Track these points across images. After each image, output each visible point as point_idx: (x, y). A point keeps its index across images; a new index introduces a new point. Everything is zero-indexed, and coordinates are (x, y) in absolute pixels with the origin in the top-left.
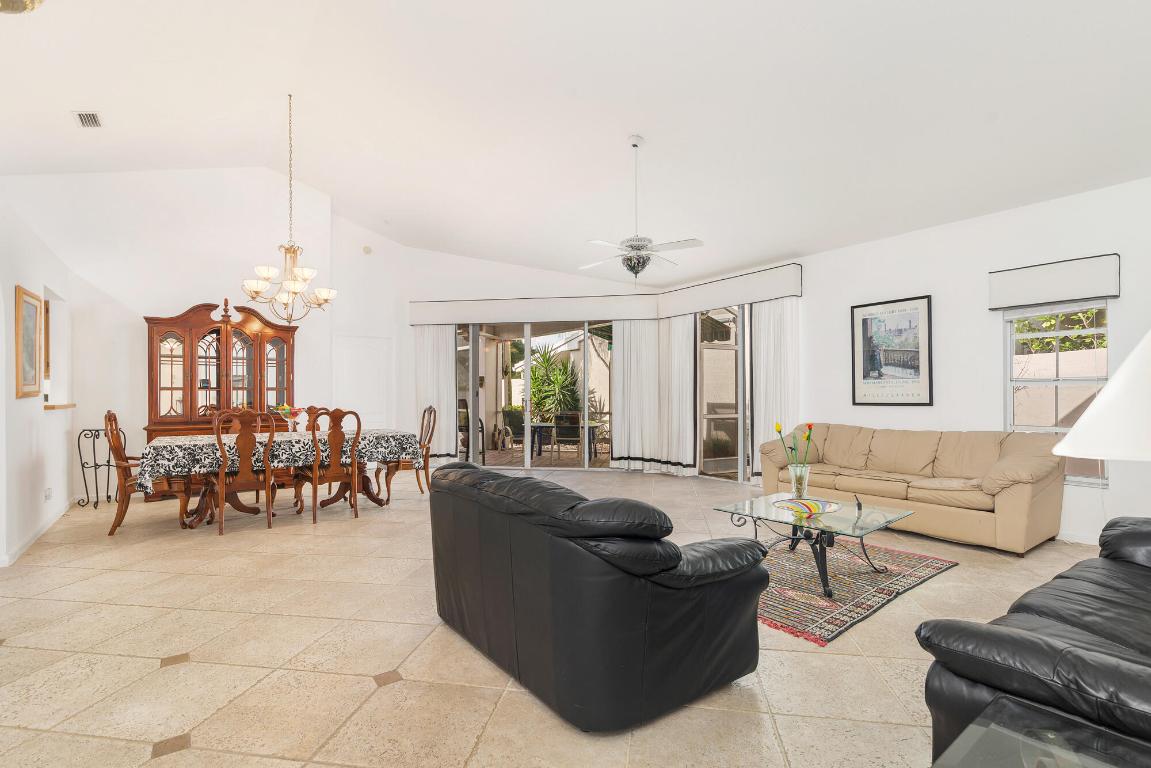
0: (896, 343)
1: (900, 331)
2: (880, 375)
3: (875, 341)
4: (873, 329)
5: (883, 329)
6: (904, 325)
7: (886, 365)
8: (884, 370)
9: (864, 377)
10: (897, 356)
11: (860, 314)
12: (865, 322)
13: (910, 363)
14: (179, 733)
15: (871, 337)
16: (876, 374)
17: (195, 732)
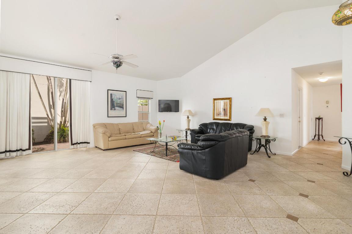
0: (119, 101)
1: (120, 99)
2: (115, 109)
3: (114, 100)
4: (113, 97)
5: (116, 97)
6: (121, 97)
7: (116, 107)
8: (116, 108)
9: (111, 110)
10: (119, 105)
11: (110, 92)
12: (111, 94)
13: (121, 107)
14: (301, 197)
15: (113, 99)
16: (114, 109)
17: (298, 195)
